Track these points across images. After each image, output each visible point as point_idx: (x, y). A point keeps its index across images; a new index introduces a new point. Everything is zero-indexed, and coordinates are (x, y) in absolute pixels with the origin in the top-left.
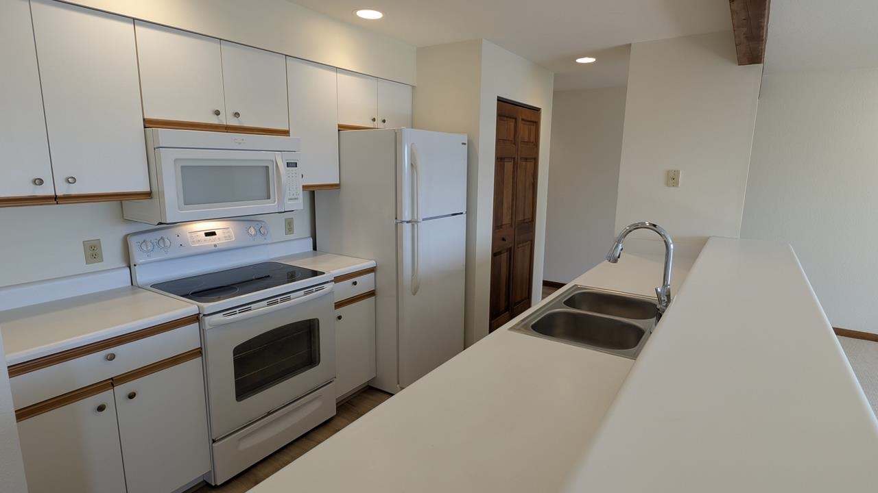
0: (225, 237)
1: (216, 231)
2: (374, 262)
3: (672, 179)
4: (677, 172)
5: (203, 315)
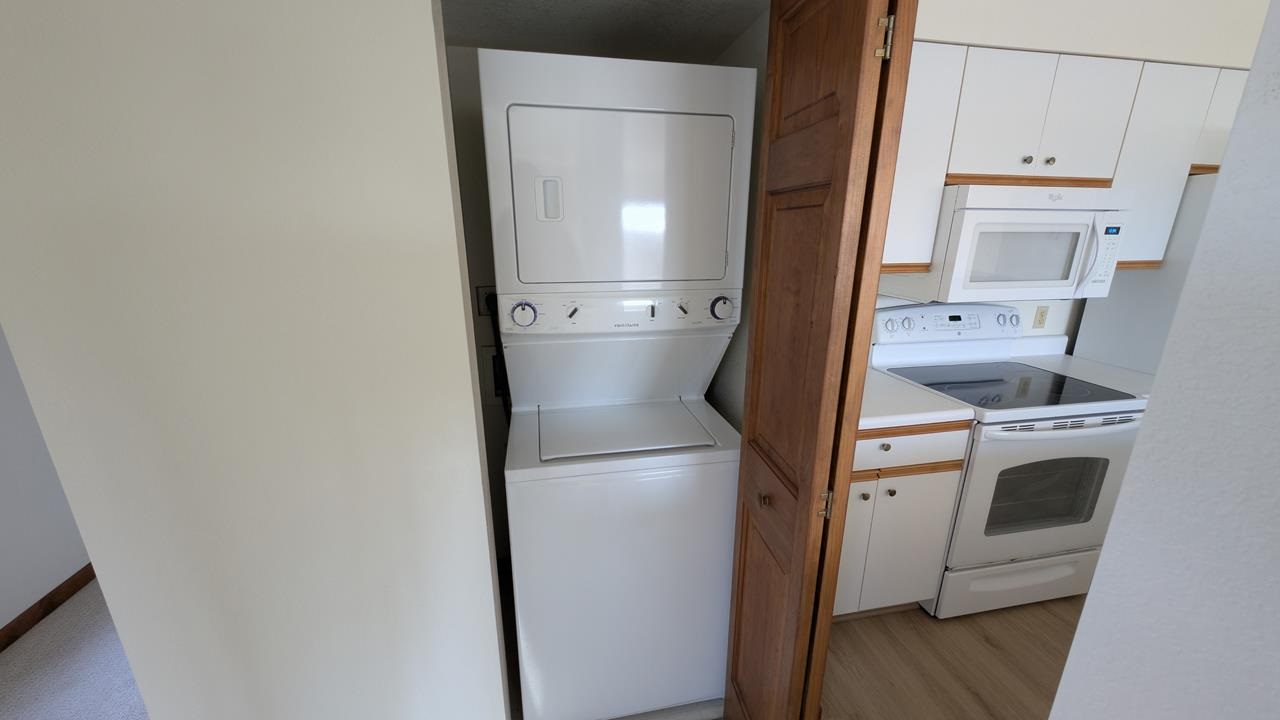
0: (971, 324)
1: (961, 315)
5: (979, 422)
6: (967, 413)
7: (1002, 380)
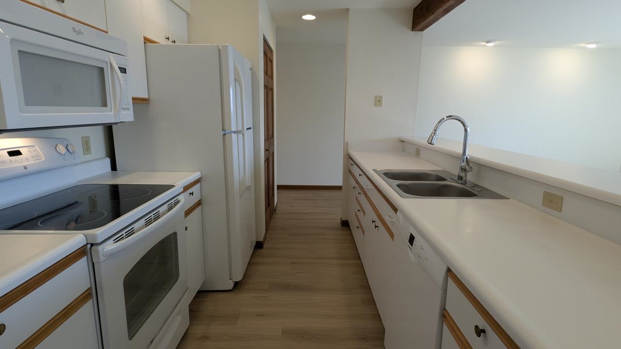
0: (33, 157)
1: (21, 150)
2: (200, 173)
3: (378, 101)
4: (381, 97)
5: (92, 245)
6: (75, 239)
7: (77, 202)
